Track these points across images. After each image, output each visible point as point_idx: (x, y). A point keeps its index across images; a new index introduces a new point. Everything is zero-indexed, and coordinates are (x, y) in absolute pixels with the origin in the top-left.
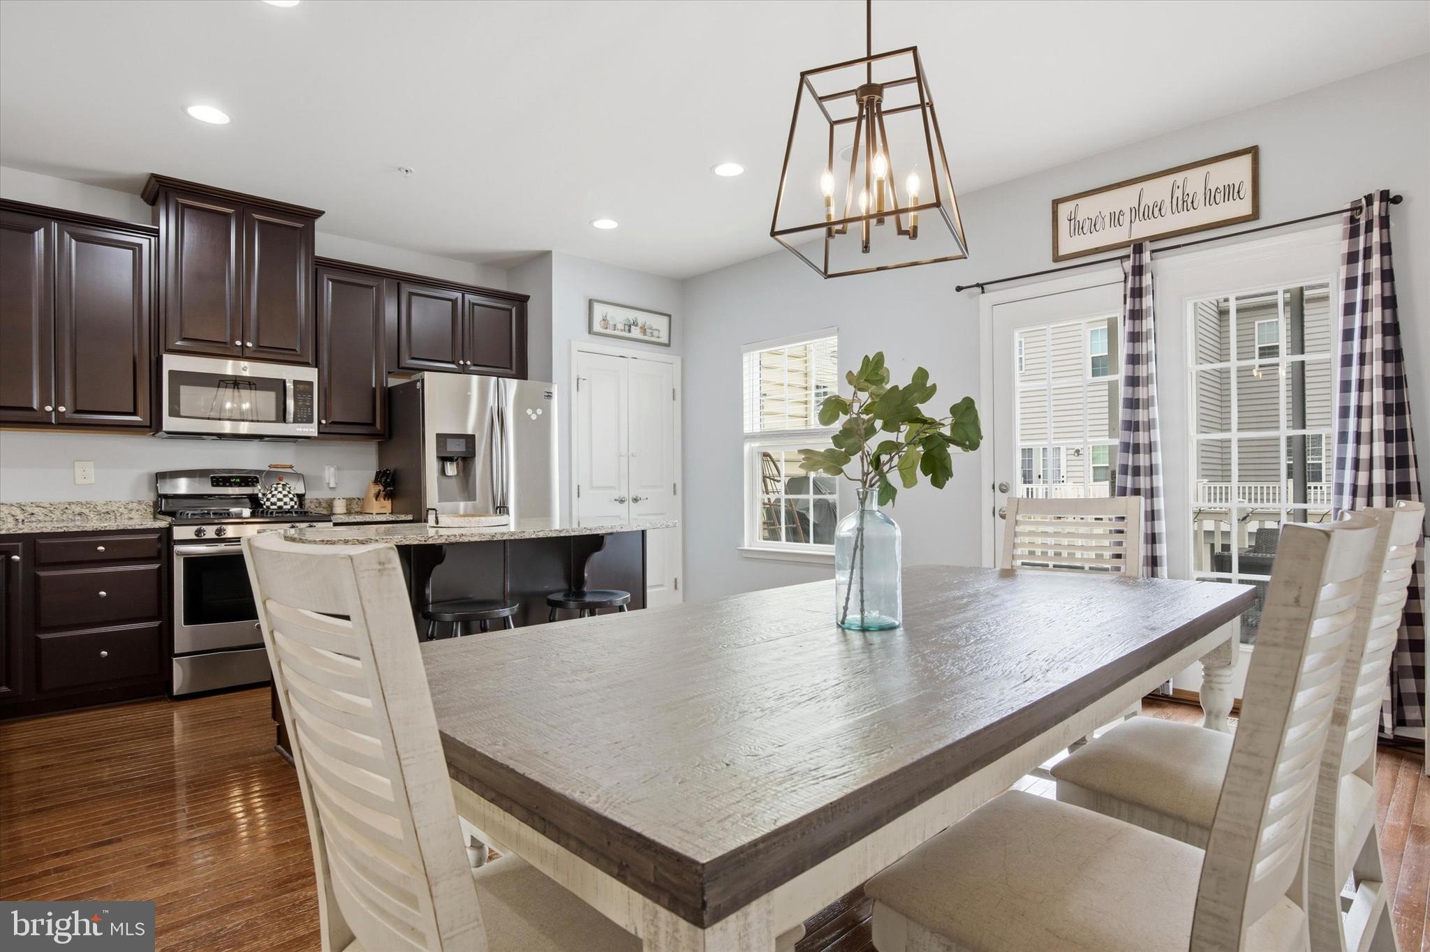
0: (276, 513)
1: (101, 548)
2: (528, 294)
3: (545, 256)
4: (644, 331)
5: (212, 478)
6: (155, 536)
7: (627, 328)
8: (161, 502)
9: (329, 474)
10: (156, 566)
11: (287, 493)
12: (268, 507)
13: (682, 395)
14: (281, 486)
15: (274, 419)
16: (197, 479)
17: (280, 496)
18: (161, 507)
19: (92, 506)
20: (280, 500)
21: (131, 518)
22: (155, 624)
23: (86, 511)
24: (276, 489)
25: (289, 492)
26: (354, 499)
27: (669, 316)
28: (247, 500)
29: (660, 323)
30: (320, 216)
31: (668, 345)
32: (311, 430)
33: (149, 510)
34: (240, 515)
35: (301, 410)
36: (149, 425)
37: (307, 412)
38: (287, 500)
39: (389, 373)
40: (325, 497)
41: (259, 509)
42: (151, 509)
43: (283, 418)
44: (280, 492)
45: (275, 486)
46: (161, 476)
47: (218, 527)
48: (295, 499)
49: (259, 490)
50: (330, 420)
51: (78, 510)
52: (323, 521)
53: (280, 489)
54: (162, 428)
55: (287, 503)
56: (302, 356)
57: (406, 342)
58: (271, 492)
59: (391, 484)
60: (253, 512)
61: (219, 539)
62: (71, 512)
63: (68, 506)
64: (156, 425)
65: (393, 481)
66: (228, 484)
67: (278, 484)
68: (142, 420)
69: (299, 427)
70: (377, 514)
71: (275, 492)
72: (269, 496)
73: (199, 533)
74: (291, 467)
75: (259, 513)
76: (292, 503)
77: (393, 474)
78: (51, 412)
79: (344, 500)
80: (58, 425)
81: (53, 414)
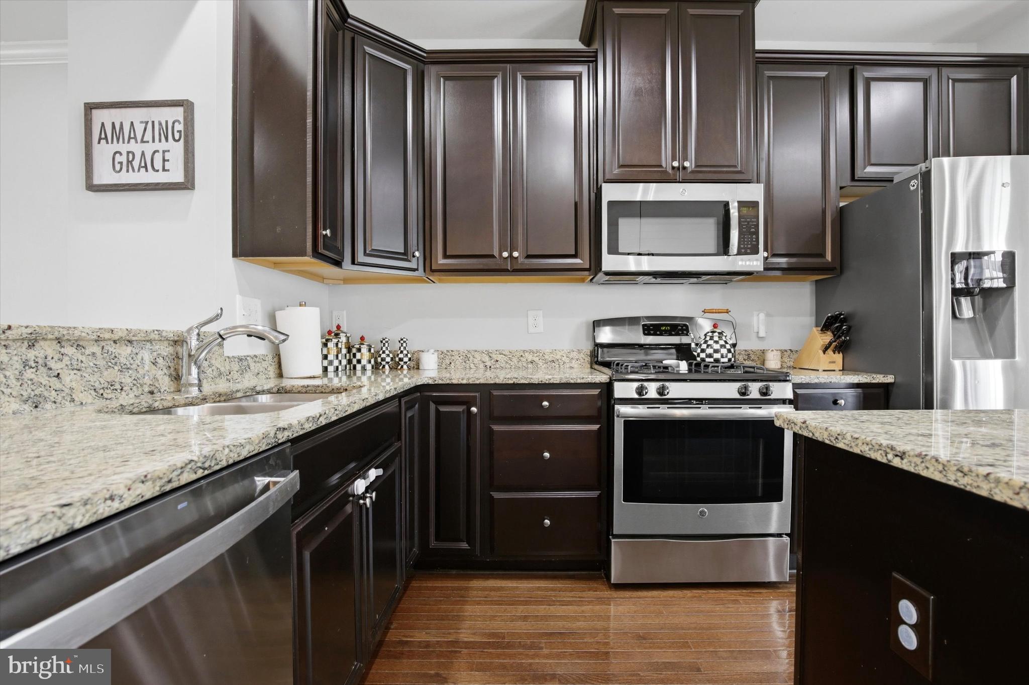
0: (713, 367)
1: (546, 403)
5: (644, 326)
6: (596, 392)
8: (598, 351)
9: (759, 322)
10: (595, 427)
11: (724, 343)
12: (703, 360)
14: (716, 334)
15: (713, 251)
16: (627, 327)
17: (717, 347)
18: (597, 357)
19: (541, 354)
20: (716, 351)
21: (571, 368)
22: (594, 494)
23: (536, 359)
24: (711, 338)
25: (726, 342)
26: (786, 351)
28: (674, 351)
32: (754, 263)
33: (586, 360)
34: (676, 369)
35: (744, 241)
36: (588, 267)
37: (752, 241)
38: (724, 351)
39: (841, 188)
40: (754, 348)
41: (695, 362)
42: (588, 359)
43: (724, 248)
44: (716, 342)
45: (710, 334)
46: (597, 324)
47: (659, 384)
48: (732, 350)
49: (693, 340)
50: (771, 252)
51: (530, 358)
52: (780, 381)
53: (716, 338)
54: (601, 269)
55: (725, 355)
56: (743, 173)
57: (862, 146)
58: (706, 342)
59: (843, 333)
60: (690, 365)
61: (663, 400)
62: (525, 360)
63: (523, 354)
64: (595, 265)
65: (849, 328)
66: (658, 333)
67: (713, 332)
68: (582, 262)
69: (742, 260)
70: (824, 371)
71: (711, 342)
72: (704, 346)
73: (640, 391)
74: (727, 312)
75: (693, 366)
76: (730, 355)
77: (845, 320)
78: (507, 257)
79: (779, 353)
80: (512, 271)
81: (509, 260)
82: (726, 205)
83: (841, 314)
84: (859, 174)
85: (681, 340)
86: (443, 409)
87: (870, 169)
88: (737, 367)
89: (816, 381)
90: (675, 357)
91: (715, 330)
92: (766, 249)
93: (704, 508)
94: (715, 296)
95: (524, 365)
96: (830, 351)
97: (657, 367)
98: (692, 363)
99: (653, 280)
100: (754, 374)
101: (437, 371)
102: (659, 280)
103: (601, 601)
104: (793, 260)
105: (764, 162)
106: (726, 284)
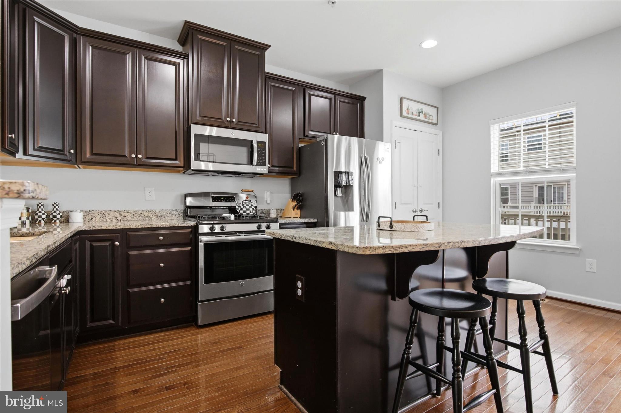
0: (246, 217)
1: (161, 238)
2: (366, 96)
3: (380, 72)
4: (425, 116)
5: (212, 197)
6: (189, 230)
7: (418, 114)
8: (187, 210)
9: (267, 196)
10: (189, 248)
11: (251, 206)
12: (242, 214)
13: (441, 152)
14: (248, 201)
15: (246, 163)
16: (203, 198)
17: (248, 207)
18: (187, 213)
19: (154, 212)
20: (248, 210)
21: (172, 219)
22: (189, 283)
23: (151, 215)
24: (245, 203)
25: (252, 205)
26: (279, 209)
27: (437, 108)
28: (227, 210)
29: (432, 112)
30: (268, 48)
31: (436, 124)
32: (264, 169)
33: (181, 215)
34: (229, 218)
35: (260, 158)
36: (183, 166)
37: (263, 159)
38: (251, 209)
39: (300, 139)
40: (265, 208)
41: (238, 215)
42: (182, 214)
43: (251, 162)
44: (248, 205)
45: (245, 201)
46: (186, 196)
47: (220, 226)
48: (255, 209)
49: (237, 204)
50: (272, 165)
51: (147, 214)
52: (274, 222)
53: (247, 204)
54: (190, 168)
55: (251, 211)
56: (259, 128)
57: (308, 121)
58: (243, 205)
59: (300, 201)
60: (235, 216)
61: (223, 232)
62: (143, 216)
63: (142, 212)
64: (187, 166)
65: (302, 200)
66: (220, 201)
67: (246, 201)
68: (180, 163)
69: (259, 168)
70: (293, 218)
71: (245, 205)
72: (242, 207)
73: (212, 229)
74: (253, 191)
75: (237, 217)
76: (254, 212)
77: (301, 196)
78: (134, 158)
79: (275, 210)
80: (138, 165)
81: (136, 159)
82: (252, 141)
83: (299, 193)
84: (306, 134)
85: (231, 204)
86: (95, 244)
87: (310, 133)
88: (257, 217)
89: (289, 222)
90: (228, 212)
91: (247, 200)
92: (269, 163)
93: (242, 282)
94: (247, 183)
95: (143, 218)
96: (295, 209)
97: (219, 218)
98: (237, 215)
99: (217, 175)
100: (264, 220)
101: (82, 223)
102: (220, 175)
103: (193, 334)
104: (281, 169)
105: (269, 124)
106: (252, 177)
